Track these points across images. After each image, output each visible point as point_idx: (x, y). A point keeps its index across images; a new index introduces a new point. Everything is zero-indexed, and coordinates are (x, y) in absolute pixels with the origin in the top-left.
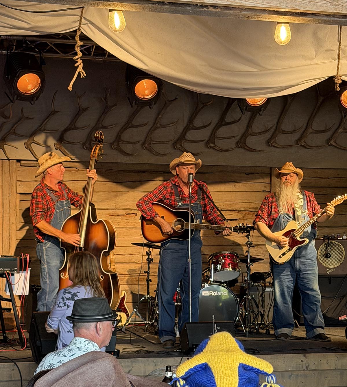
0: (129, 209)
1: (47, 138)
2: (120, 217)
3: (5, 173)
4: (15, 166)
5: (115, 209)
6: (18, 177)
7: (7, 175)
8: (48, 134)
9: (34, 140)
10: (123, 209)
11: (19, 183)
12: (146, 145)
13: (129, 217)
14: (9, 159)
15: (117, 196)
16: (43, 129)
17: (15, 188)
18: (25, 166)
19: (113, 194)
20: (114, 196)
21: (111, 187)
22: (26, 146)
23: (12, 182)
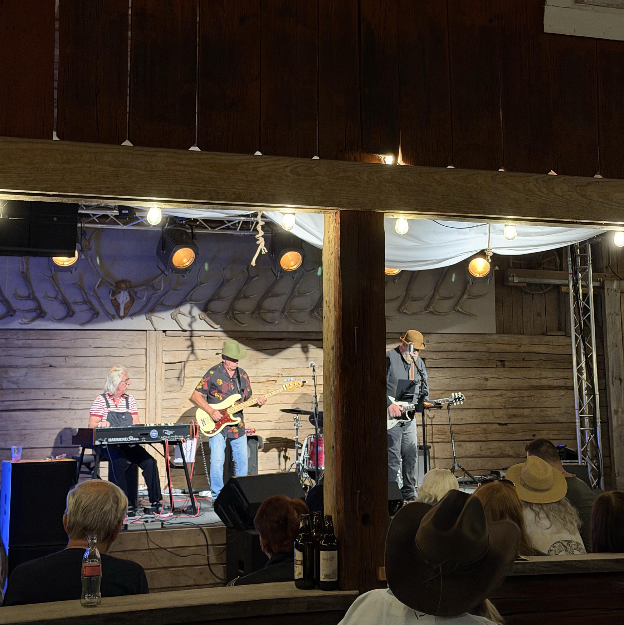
0: (269, 376)
1: (192, 308)
2: (260, 384)
3: (152, 343)
4: (161, 336)
5: (255, 376)
6: (164, 347)
7: (154, 345)
8: (193, 305)
9: (180, 311)
10: (264, 376)
11: (165, 353)
12: (286, 313)
13: (269, 384)
14: (155, 330)
15: (258, 363)
16: (188, 299)
17: (161, 358)
18: (170, 336)
19: (254, 361)
20: (255, 364)
21: (252, 355)
22: (173, 317)
23: (158, 352)
